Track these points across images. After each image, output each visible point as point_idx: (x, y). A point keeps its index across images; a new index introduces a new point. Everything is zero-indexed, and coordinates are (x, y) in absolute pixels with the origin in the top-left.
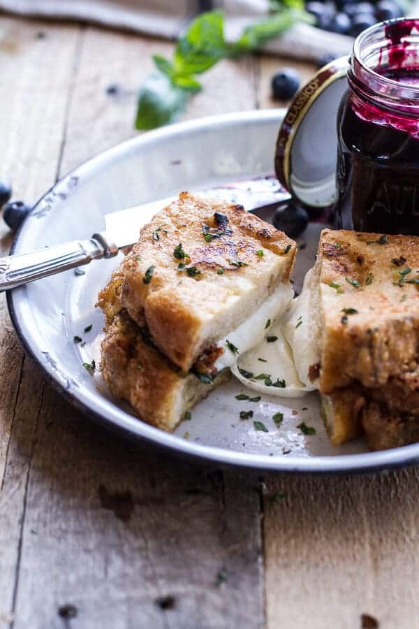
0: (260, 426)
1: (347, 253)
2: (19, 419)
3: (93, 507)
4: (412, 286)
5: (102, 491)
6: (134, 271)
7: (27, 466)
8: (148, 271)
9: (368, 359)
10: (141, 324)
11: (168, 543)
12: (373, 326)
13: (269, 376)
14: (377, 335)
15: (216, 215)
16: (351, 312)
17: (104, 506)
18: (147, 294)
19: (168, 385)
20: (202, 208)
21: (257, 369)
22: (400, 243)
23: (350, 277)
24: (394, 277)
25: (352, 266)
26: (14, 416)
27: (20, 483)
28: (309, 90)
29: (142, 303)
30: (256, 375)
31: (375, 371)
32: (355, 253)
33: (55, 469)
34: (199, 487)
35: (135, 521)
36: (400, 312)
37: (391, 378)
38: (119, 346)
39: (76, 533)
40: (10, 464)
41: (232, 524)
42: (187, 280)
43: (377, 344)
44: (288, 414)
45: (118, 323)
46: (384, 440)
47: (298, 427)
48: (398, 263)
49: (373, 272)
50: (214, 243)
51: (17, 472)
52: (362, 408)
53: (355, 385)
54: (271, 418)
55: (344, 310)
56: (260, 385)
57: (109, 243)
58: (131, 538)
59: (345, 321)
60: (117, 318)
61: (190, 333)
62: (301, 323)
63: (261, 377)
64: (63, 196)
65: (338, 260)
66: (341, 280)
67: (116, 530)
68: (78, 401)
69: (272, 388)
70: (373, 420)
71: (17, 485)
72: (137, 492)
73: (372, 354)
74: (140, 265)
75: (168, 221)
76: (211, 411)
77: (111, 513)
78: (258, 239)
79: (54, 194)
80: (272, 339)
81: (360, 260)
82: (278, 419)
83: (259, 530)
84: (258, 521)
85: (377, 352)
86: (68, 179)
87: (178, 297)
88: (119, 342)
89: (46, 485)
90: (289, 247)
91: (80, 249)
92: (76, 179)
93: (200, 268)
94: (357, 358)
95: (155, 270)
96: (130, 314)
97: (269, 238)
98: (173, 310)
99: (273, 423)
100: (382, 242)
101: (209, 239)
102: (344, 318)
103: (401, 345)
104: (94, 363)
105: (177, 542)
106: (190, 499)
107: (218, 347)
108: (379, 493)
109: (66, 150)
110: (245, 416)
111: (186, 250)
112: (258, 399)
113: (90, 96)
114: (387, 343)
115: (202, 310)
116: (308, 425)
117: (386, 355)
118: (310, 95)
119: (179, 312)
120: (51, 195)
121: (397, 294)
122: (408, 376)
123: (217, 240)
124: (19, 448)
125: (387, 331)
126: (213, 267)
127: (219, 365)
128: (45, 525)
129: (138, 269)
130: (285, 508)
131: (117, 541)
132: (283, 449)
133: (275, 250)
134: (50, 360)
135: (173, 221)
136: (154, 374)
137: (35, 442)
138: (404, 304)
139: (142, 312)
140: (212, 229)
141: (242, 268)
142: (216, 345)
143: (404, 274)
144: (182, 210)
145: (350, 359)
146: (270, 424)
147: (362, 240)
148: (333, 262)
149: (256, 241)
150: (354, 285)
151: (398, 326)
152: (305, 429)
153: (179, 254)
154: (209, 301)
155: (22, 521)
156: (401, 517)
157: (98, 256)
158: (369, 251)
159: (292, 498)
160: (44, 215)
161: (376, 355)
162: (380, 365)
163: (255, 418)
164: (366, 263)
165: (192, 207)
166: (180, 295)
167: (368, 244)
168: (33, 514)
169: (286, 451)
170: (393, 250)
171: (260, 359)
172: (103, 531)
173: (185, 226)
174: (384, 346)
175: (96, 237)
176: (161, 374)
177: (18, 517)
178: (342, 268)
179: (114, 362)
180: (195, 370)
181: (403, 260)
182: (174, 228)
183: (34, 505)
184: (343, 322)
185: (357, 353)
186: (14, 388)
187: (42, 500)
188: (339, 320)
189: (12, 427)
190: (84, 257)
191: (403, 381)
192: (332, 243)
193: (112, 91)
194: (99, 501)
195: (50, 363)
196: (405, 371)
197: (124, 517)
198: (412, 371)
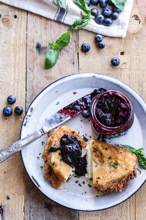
0: (80, 185)
2: (26, 181)
4: (113, 167)
8: (54, 163)
12: (103, 184)
16: (99, 178)
18: (54, 168)
23: (99, 159)
24: (109, 163)
25: (99, 155)
27: (28, 201)
31: (104, 190)
32: (100, 152)
35: (53, 212)
36: (109, 180)
38: (48, 173)
42: (62, 163)
44: (86, 181)
45: (47, 166)
47: (88, 185)
48: (110, 158)
49: (104, 160)
54: (82, 182)
55: (97, 178)
65: (96, 153)
66: (97, 159)
67: (49, 214)
68: (41, 191)
72: (53, 203)
77: (48, 210)
81: (101, 154)
82: (84, 183)
86: (30, 109)
90: (85, 146)
92: (32, 108)
98: (60, 174)
99: (82, 184)
100: (106, 149)
104: (42, 166)
105: (61, 218)
110: (77, 182)
112: (79, 177)
120: (26, 117)
121: (109, 170)
129: (51, 161)
132: (85, 192)
134: (33, 178)
136: (56, 181)
147: (102, 147)
150: (100, 162)
151: (109, 183)
152: (90, 186)
158: (104, 152)
160: (26, 125)
163: (79, 183)
164: (103, 156)
170: (109, 153)
172: (46, 215)
177: (29, 211)
184: (97, 182)
191: (110, 189)
192: (95, 147)
193: (38, 47)
194: (45, 206)
197: (50, 210)
198: (112, 186)
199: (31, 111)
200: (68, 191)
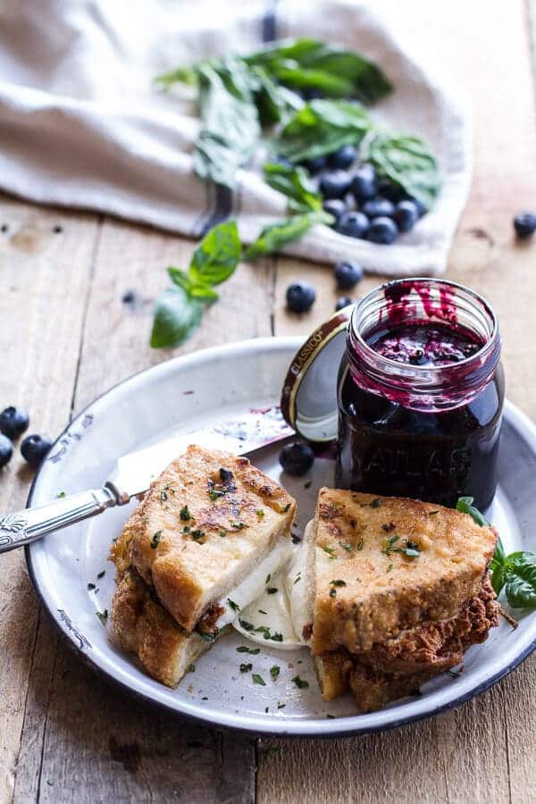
0: (258, 680)
1: (342, 515)
2: (36, 668)
3: (104, 759)
4: (398, 555)
5: (112, 742)
6: (142, 534)
7: (44, 717)
8: (155, 537)
9: (354, 630)
10: (148, 582)
11: (171, 795)
12: (358, 600)
13: (269, 629)
14: (361, 609)
15: (222, 470)
16: (340, 583)
17: (115, 758)
18: (154, 558)
19: (173, 645)
20: (208, 461)
21: (258, 621)
22: (391, 507)
23: (343, 540)
24: (383, 544)
25: (346, 528)
26: (32, 664)
27: (38, 733)
28: (313, 343)
29: (149, 565)
30: (256, 628)
31: (360, 641)
32: (349, 516)
33: (70, 720)
34: (200, 740)
35: (142, 772)
36: (384, 586)
37: (375, 645)
38: (129, 604)
39: (88, 784)
40: (29, 714)
41: (228, 778)
42: (191, 544)
43: (362, 617)
44: (283, 667)
45: (128, 580)
46: (369, 700)
47: (292, 680)
48: (388, 529)
49: (365, 537)
50: (218, 503)
51: (35, 722)
52: (349, 670)
53: (342, 650)
54: (269, 671)
55: (333, 582)
56: (259, 637)
57: (121, 492)
58: (138, 789)
59: (334, 594)
60: (127, 575)
61: (192, 600)
62: (299, 579)
63: (261, 629)
64: (78, 437)
65: (334, 522)
66: (335, 543)
67: (124, 782)
68: (91, 661)
69: (270, 641)
70: (359, 682)
71: (35, 736)
72: (144, 744)
73: (357, 626)
74: (149, 529)
75: (176, 477)
76: (214, 664)
77: (121, 764)
78: (261, 496)
79: (69, 436)
80: (272, 591)
81: (353, 523)
82: (275, 672)
83: (254, 783)
84: (253, 774)
85: (362, 623)
86: (82, 418)
87: (182, 563)
88: (128, 601)
89: (62, 736)
90: (289, 506)
91: (93, 500)
92: (90, 417)
93: (204, 530)
94: (343, 629)
95: (162, 534)
96: (139, 572)
97: (270, 495)
98: (178, 577)
99: (269, 674)
100: (375, 505)
101: (214, 497)
102: (333, 591)
103: (384, 616)
104: (106, 612)
105: (178, 795)
106: (192, 752)
107: (220, 606)
108: (365, 747)
109: (82, 368)
110: (246, 668)
111: (192, 511)
112: (257, 651)
113: (106, 305)
114: (371, 615)
115: (204, 578)
116: (302, 679)
117: (371, 626)
118: (314, 348)
119: (183, 579)
120: (66, 436)
121: (384, 563)
122: (392, 643)
123: (221, 499)
124: (37, 699)
125: (371, 605)
126: (217, 529)
127: (220, 624)
128: (60, 777)
129: (146, 534)
130: (277, 761)
131: (125, 794)
132: (279, 703)
133: (275, 508)
134: (64, 617)
135: (181, 478)
136: (160, 633)
137: (51, 693)
138: (390, 575)
139: (149, 572)
140: (217, 485)
141: (243, 530)
142: (218, 605)
143: (391, 542)
144: (189, 464)
145: (338, 628)
146: (267, 678)
147: (357, 502)
148: (329, 524)
149: (259, 498)
150: (346, 548)
151: (381, 599)
152: (299, 683)
153: (185, 516)
154: (211, 567)
155: (40, 773)
156: (382, 771)
157: (110, 504)
158: (362, 514)
159: (285, 752)
160: (60, 459)
161: (361, 628)
162: (365, 635)
163: (254, 671)
164: (358, 527)
165: (199, 461)
166: (183, 561)
167: (362, 506)
168: (49, 765)
169: (281, 704)
170: (384, 515)
171: (261, 611)
172: (112, 784)
173: (191, 483)
174: (369, 618)
175: (109, 485)
176: (167, 634)
177: (37, 768)
178: (336, 532)
179: (124, 619)
180: (198, 628)
181: (392, 527)
182: (182, 486)
183: (51, 756)
184: (331, 596)
185: (344, 624)
186: (32, 635)
187: (58, 751)
188: (328, 592)
189: (30, 675)
190: (98, 508)
191: (386, 648)
192: (328, 503)
193: (128, 299)
194: (109, 753)
195: (64, 622)
196: (388, 638)
197: (131, 768)
198: (395, 638)
199: (85, 425)
200: (205, 699)
